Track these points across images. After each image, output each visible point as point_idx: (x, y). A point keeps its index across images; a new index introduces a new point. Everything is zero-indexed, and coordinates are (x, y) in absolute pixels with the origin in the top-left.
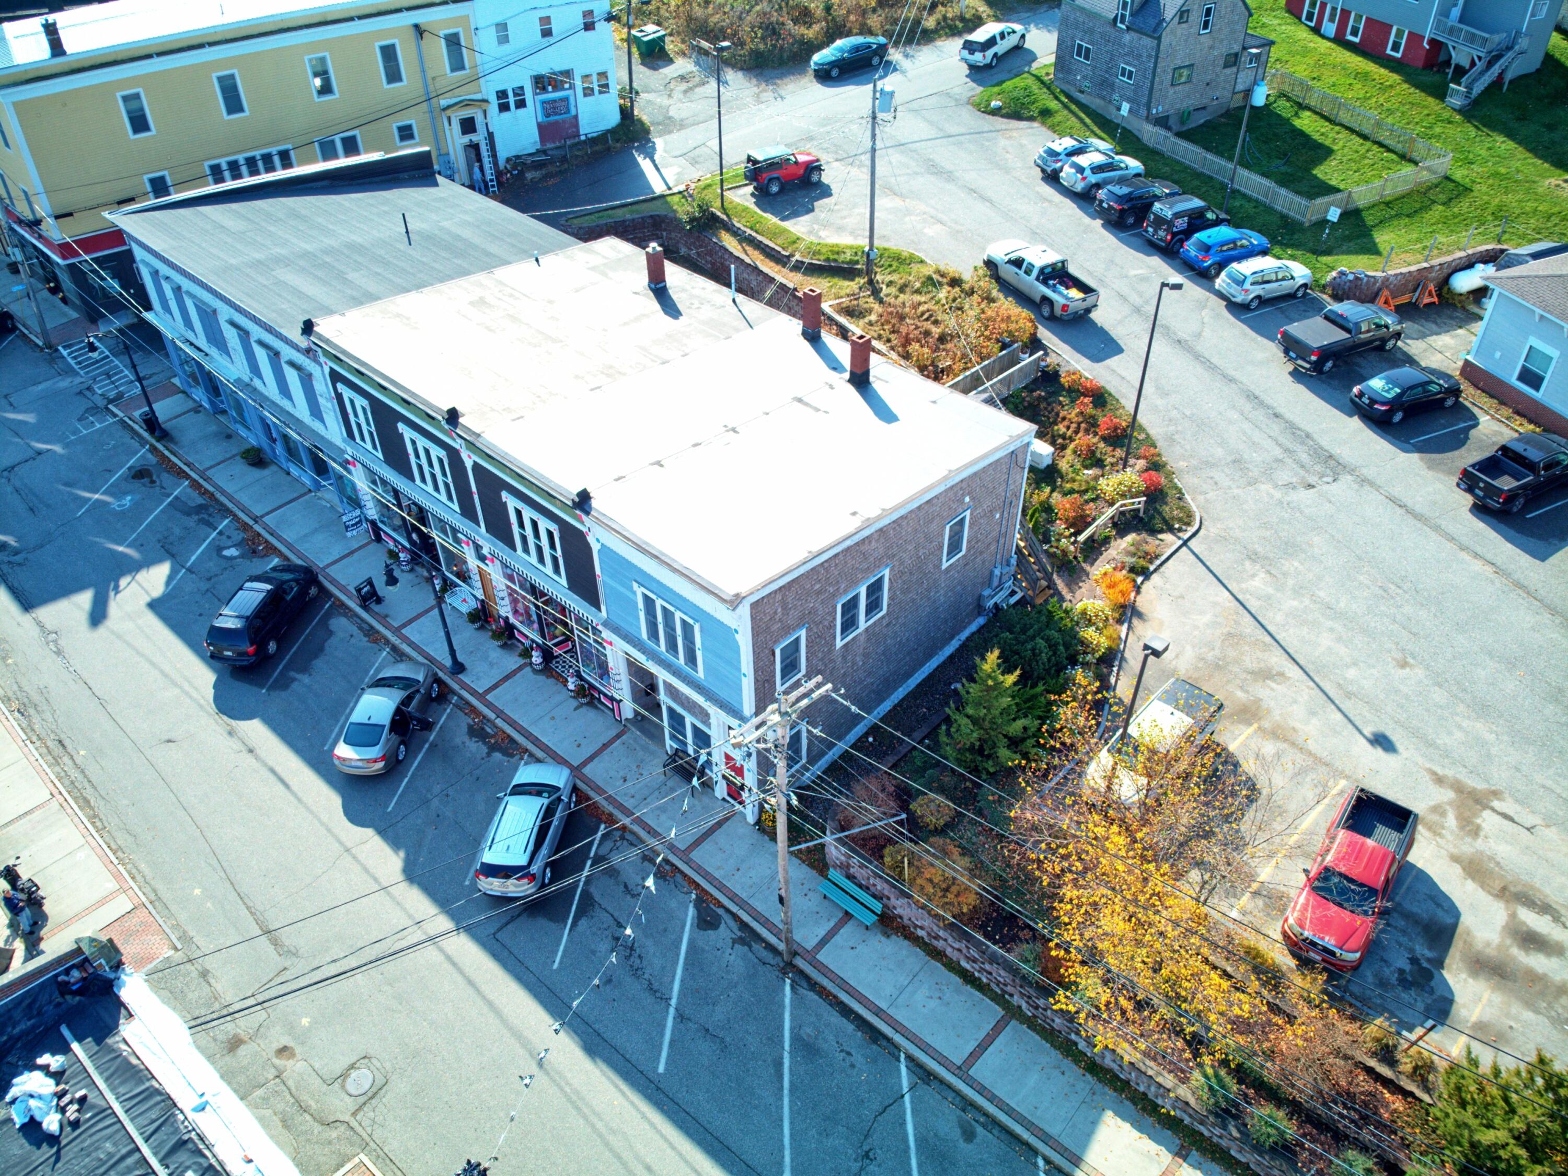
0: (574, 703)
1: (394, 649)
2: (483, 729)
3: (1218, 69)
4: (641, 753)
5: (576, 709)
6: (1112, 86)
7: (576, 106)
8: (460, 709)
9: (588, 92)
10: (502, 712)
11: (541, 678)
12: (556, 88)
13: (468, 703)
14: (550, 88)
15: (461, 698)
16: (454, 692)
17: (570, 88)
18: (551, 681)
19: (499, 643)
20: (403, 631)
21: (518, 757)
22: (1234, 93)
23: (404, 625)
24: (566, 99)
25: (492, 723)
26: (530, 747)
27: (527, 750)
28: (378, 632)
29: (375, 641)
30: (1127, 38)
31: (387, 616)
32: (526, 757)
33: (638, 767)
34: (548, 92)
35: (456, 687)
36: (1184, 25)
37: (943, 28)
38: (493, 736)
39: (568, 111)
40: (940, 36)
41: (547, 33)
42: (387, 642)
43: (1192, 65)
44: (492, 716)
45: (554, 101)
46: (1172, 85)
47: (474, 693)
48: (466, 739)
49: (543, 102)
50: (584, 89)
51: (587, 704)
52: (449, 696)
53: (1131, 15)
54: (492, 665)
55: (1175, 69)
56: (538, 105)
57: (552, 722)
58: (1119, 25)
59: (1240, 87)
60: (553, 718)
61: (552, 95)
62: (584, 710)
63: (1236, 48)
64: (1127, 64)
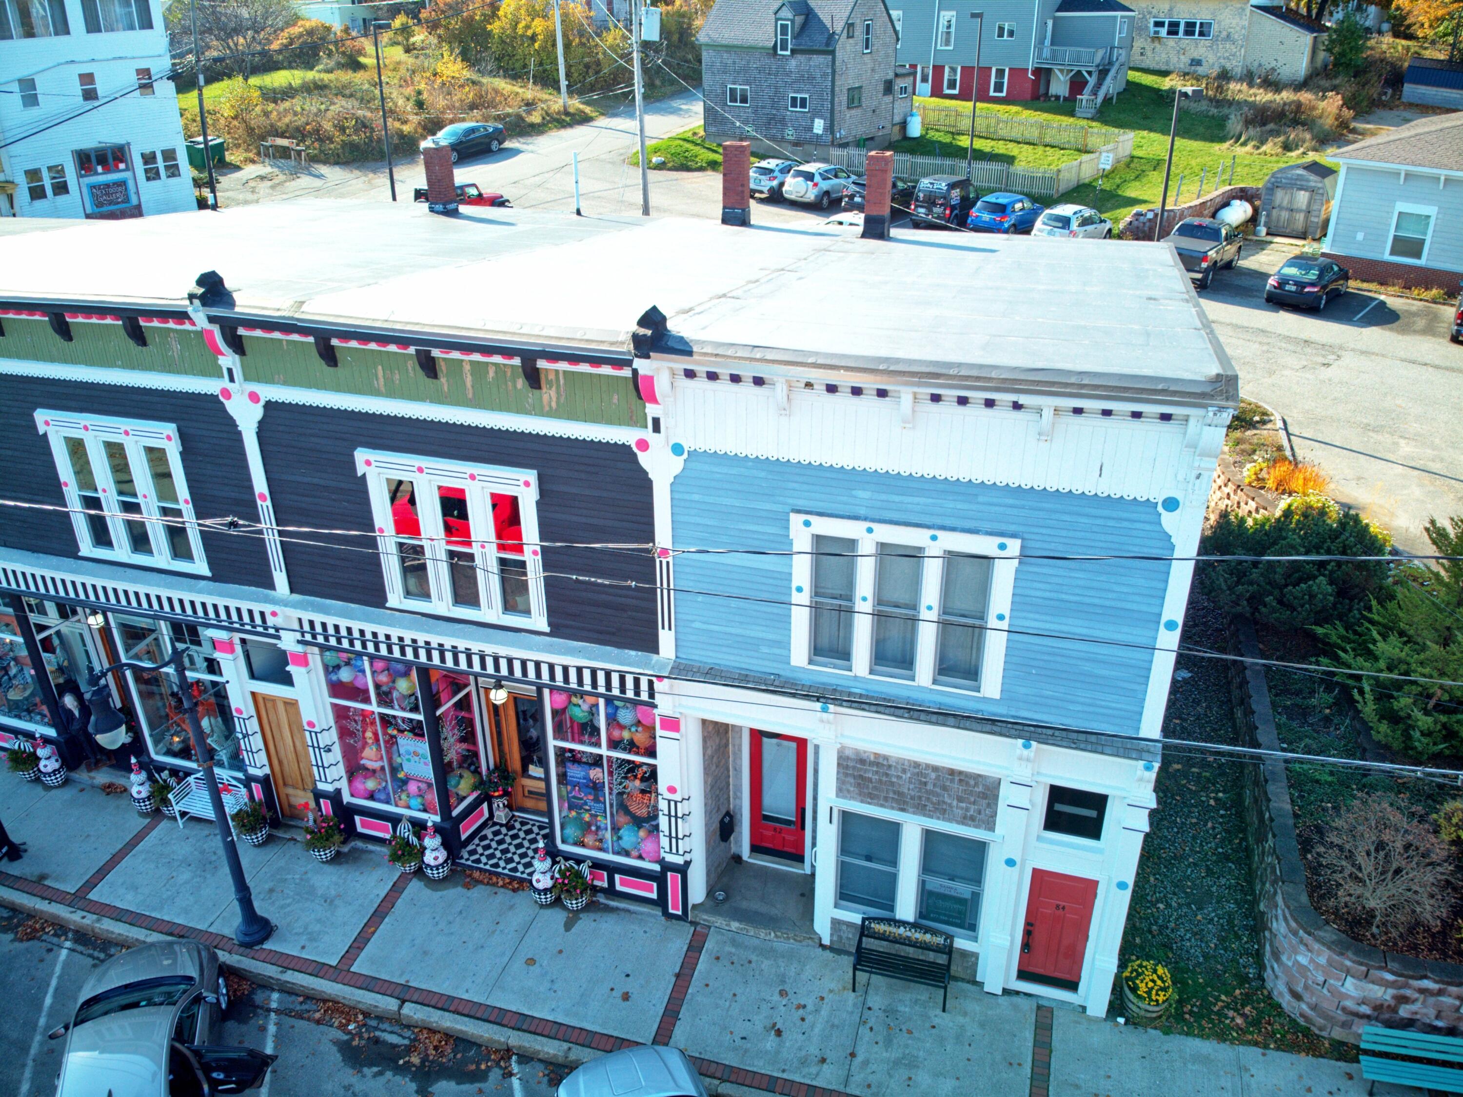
0: (558, 917)
1: (83, 937)
2: (377, 1041)
3: (880, 95)
4: (766, 964)
5: (568, 926)
6: (783, 122)
7: (137, 193)
8: (300, 1016)
9: (152, 175)
10: (406, 987)
11: (455, 893)
12: (107, 170)
13: (309, 997)
14: (100, 169)
15: (288, 990)
16: (267, 985)
17: (127, 169)
18: (479, 892)
19: (329, 854)
20: (93, 896)
21: (495, 1074)
22: (893, 125)
23: (91, 884)
24: (123, 184)
25: (397, 1021)
26: (515, 1039)
27: (507, 1052)
28: (31, 915)
29: (32, 936)
30: (793, 63)
31: (43, 877)
32: (515, 1068)
33: (783, 993)
34: (96, 174)
35: (270, 971)
36: (851, 41)
37: (549, 122)
38: (409, 1050)
39: (127, 200)
40: (550, 129)
41: (90, 95)
42: (61, 928)
43: (861, 87)
44: (390, 1004)
45: (107, 186)
46: (848, 108)
47: (319, 970)
48: (349, 1076)
49: (92, 187)
50: (146, 171)
51: (591, 907)
52: (259, 997)
53: (794, 37)
54: (329, 902)
55: (849, 90)
56: (85, 191)
57: (535, 969)
58: (780, 52)
59: (897, 119)
60: (531, 962)
61: (102, 178)
62: (586, 922)
63: (891, 75)
64: (798, 92)
